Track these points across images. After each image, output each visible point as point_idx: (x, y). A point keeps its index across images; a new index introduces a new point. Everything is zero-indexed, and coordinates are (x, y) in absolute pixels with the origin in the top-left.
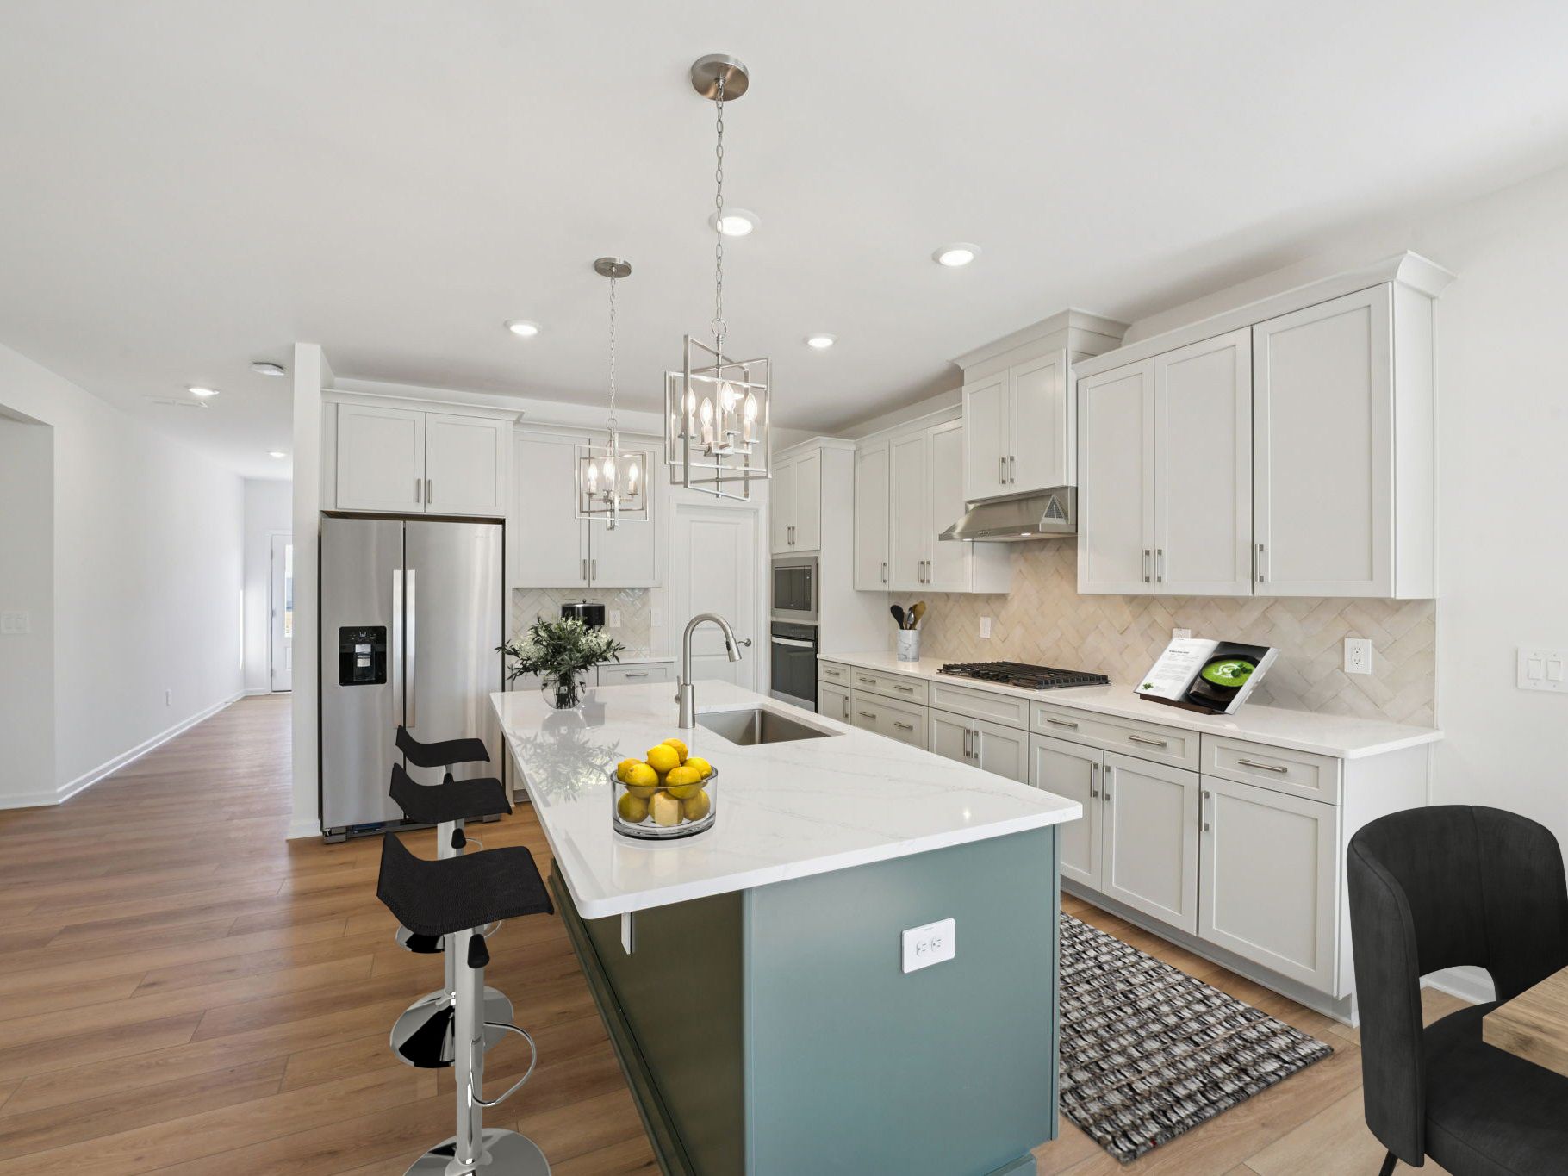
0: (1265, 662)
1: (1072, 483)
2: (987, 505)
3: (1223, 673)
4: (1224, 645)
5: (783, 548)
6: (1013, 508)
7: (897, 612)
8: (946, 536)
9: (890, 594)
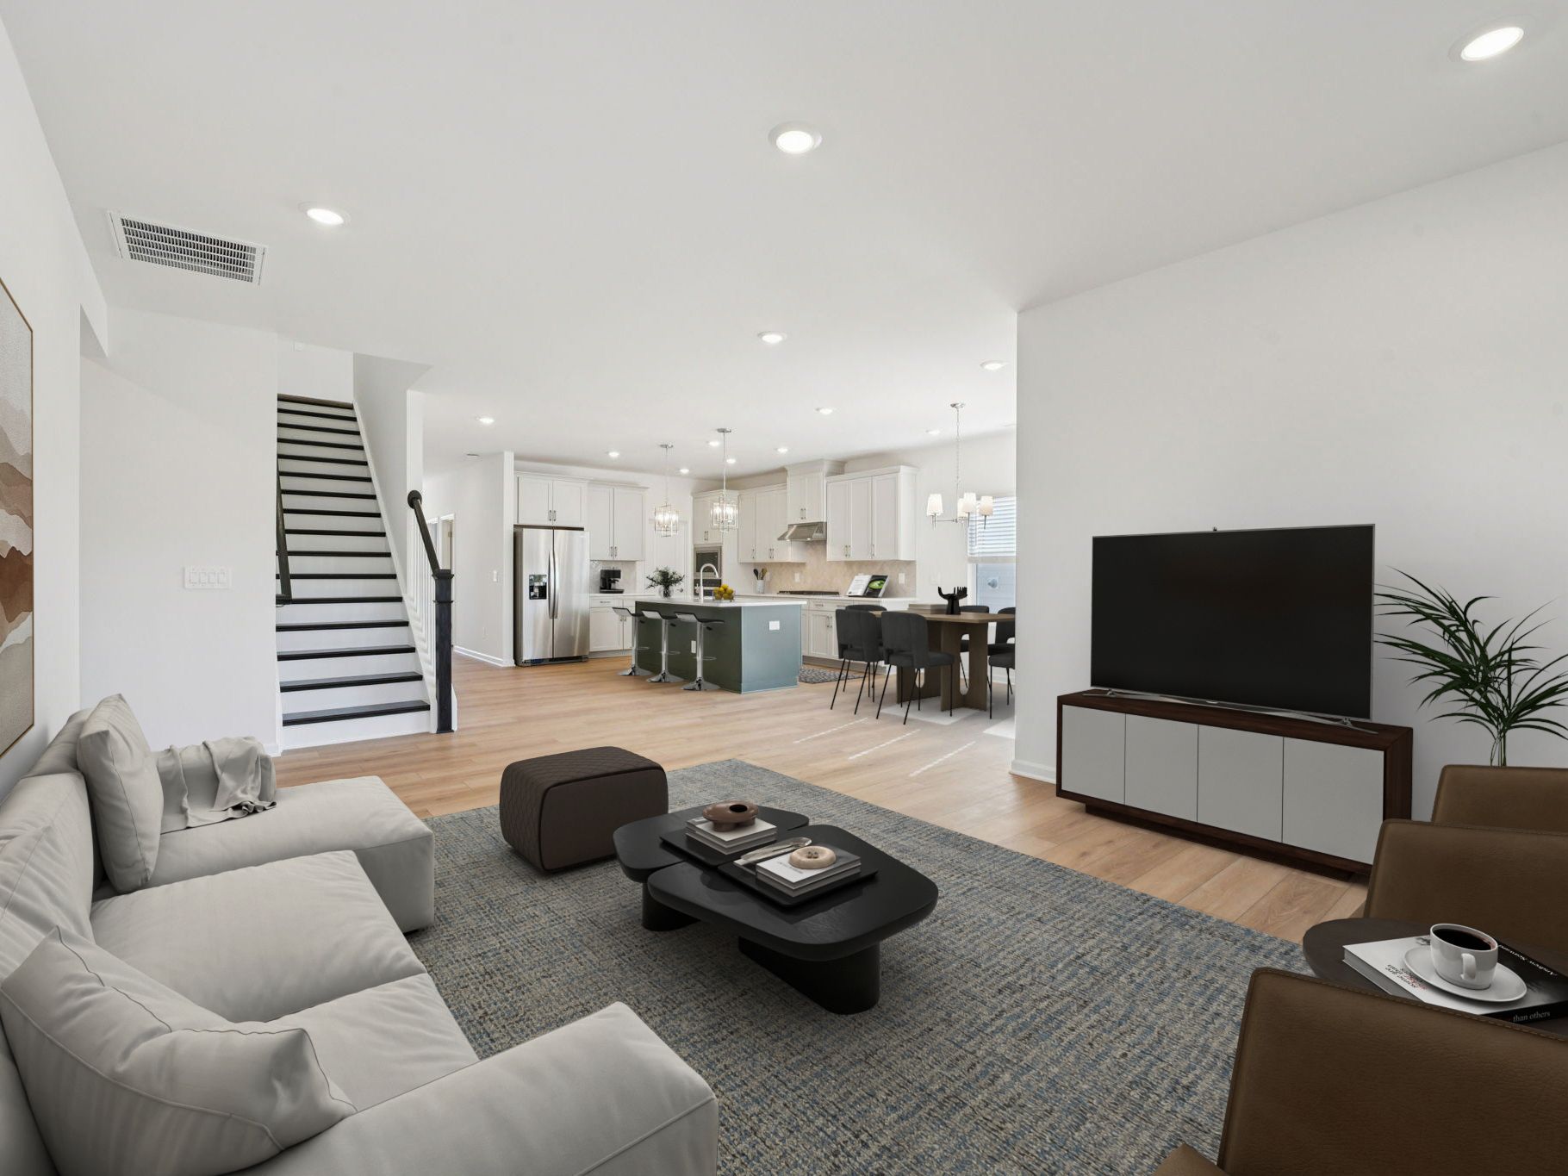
0: (887, 580)
1: (825, 521)
2: (801, 526)
3: (876, 585)
4: (873, 576)
5: (701, 542)
6: (806, 529)
7: (756, 572)
8: (782, 538)
9: (755, 564)
